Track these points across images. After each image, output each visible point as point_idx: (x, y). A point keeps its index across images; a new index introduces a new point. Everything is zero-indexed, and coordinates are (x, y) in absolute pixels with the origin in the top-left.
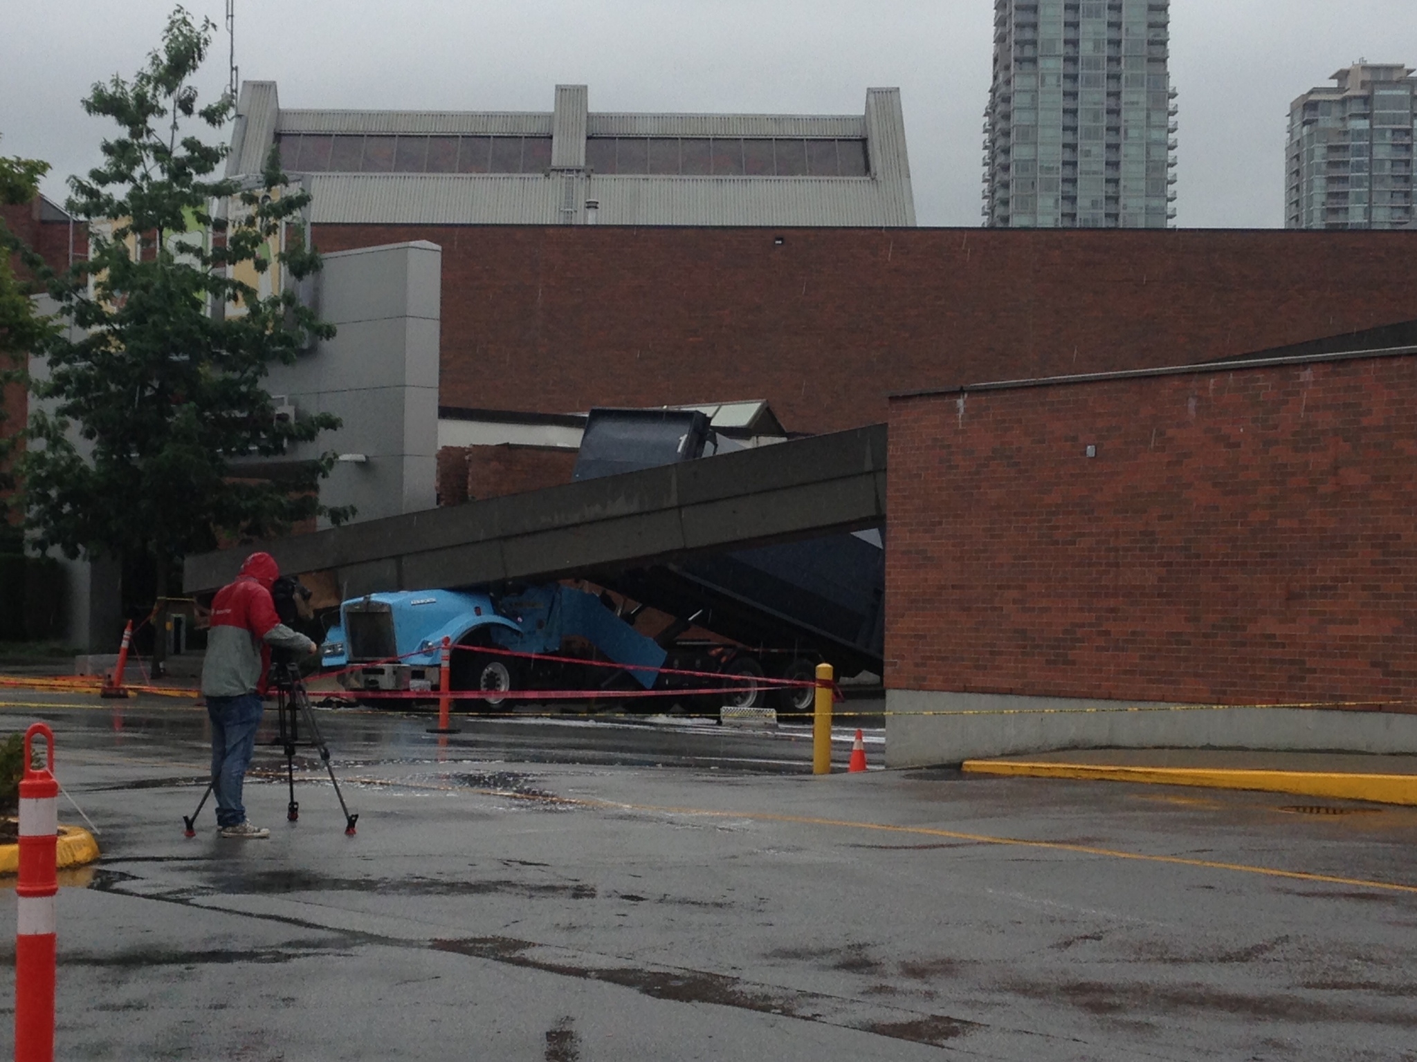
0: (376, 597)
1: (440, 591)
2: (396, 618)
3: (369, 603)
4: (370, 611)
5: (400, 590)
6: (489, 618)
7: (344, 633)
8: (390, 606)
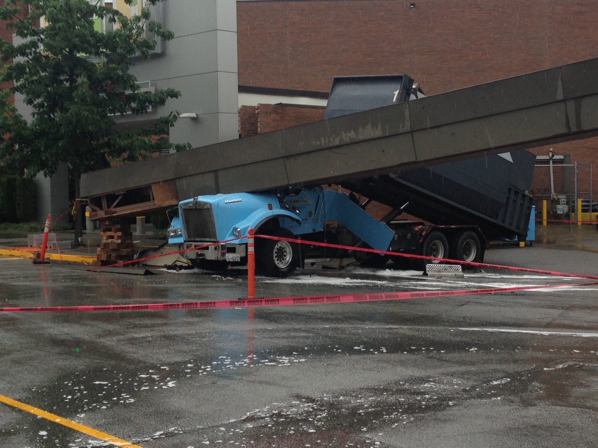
0: (201, 199)
1: (244, 193)
2: (215, 212)
3: (197, 202)
4: (198, 207)
5: (217, 194)
6: (278, 211)
7: (181, 222)
8: (211, 204)
